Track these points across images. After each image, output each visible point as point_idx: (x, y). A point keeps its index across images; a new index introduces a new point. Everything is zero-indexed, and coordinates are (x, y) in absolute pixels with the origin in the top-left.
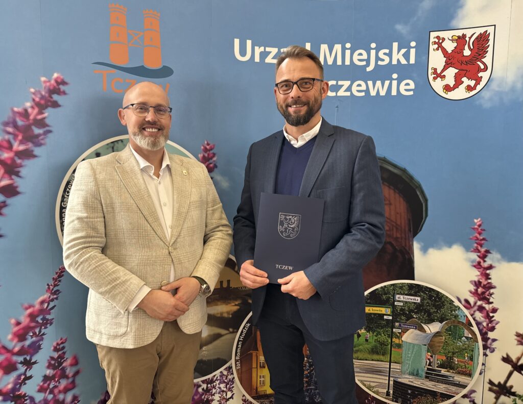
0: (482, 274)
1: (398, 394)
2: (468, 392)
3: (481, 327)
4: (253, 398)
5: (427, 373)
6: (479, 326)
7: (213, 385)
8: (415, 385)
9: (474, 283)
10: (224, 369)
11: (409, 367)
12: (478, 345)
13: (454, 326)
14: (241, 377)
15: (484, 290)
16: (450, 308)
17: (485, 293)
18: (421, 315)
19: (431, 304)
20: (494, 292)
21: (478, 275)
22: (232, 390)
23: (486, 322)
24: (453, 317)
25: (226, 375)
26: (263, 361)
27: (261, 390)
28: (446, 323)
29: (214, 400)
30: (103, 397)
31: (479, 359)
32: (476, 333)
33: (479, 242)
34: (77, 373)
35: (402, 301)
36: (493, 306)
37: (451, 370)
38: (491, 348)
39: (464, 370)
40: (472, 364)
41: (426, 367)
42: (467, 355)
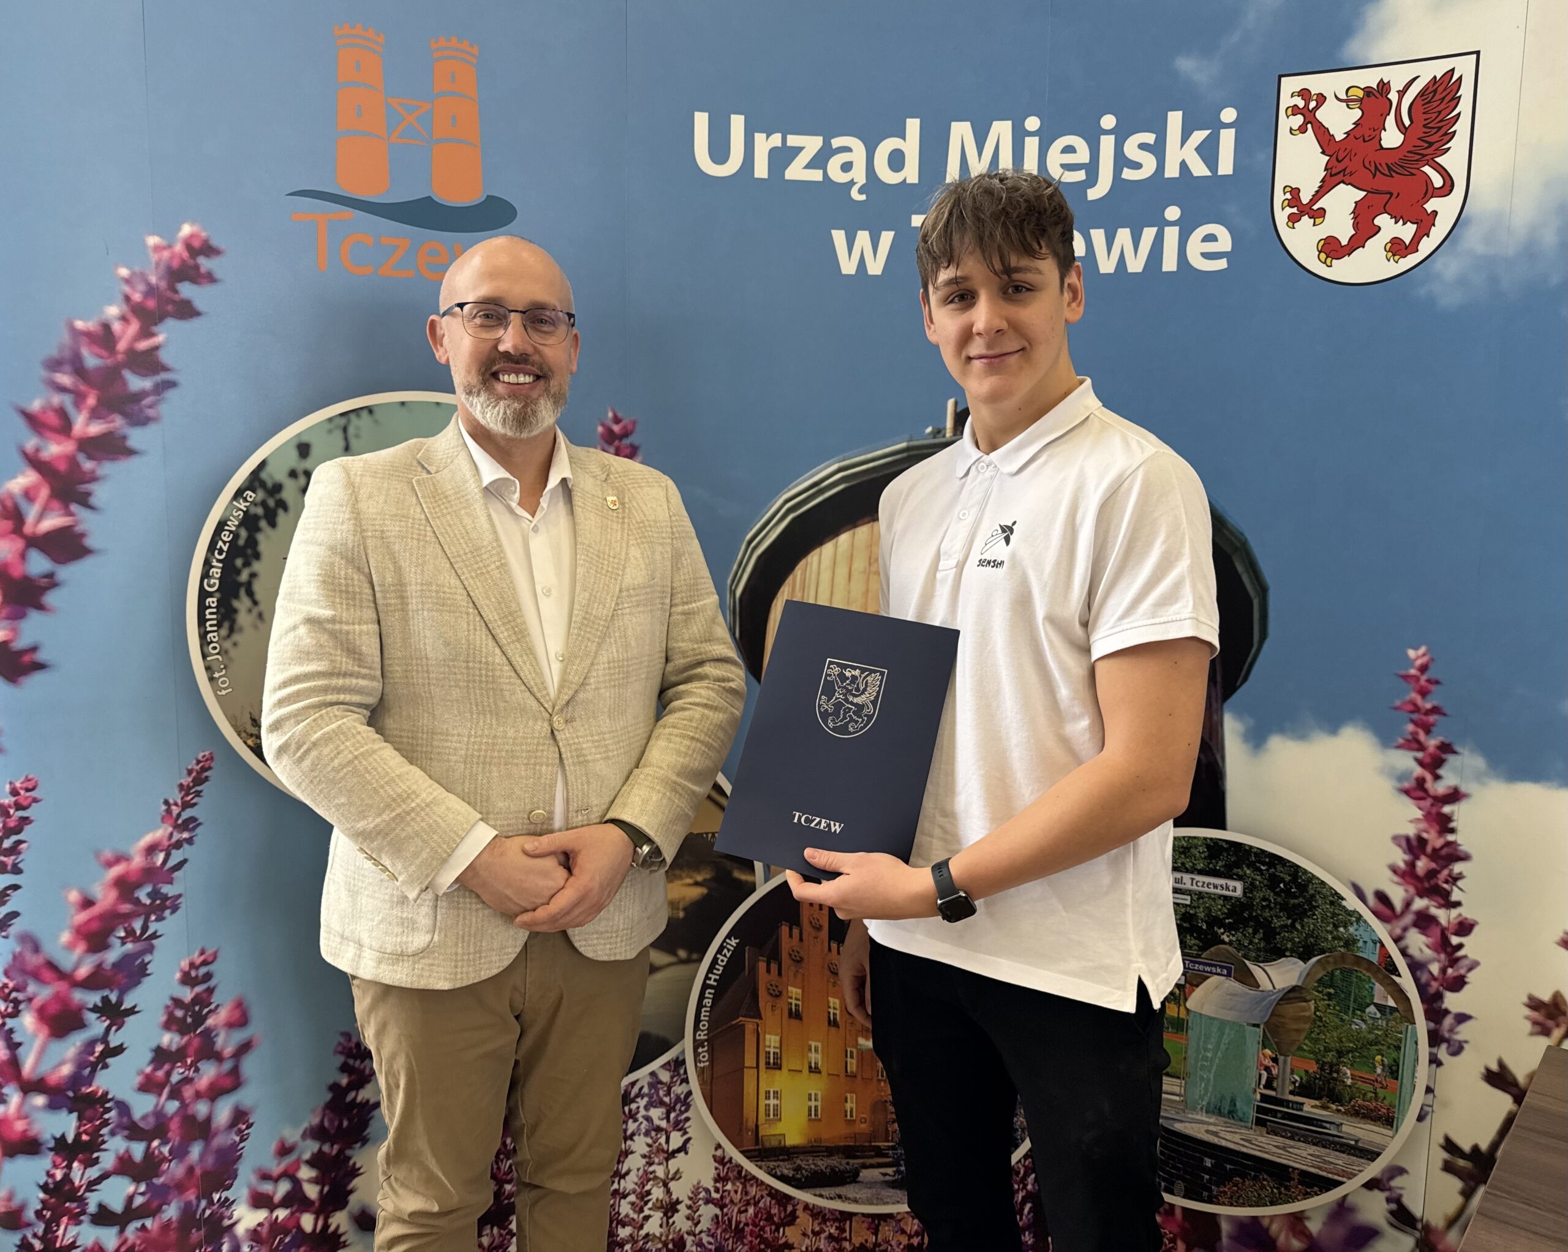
0: (1428, 816)
1: (1174, 1167)
2: (1384, 1172)
3: (1424, 978)
4: (748, 1154)
5: (1260, 1110)
6: (1418, 973)
7: (630, 1111)
8: (1224, 1143)
9: (1404, 843)
10: (664, 1066)
11: (1206, 1089)
13: (1343, 971)
14: (711, 1090)
15: (1433, 865)
16: (1332, 918)
17: (1439, 876)
18: (1245, 935)
19: (1275, 904)
20: (1464, 874)
21: (1418, 820)
22: (685, 1129)
23: (1439, 961)
24: (1342, 944)
25: (665, 1084)
26: (774, 1047)
27: (768, 1134)
28: (1319, 961)
29: (632, 1152)
30: (315, 1121)
31: (1416, 1075)
32: (1409, 995)
33: (1421, 720)
34: (245, 1048)
35: (1187, 890)
36: (1460, 915)
37: (1332, 1105)
38: (1452, 1043)
39: (1372, 1105)
40: (1396, 1089)
41: (1258, 1090)
42: (1382, 1061)
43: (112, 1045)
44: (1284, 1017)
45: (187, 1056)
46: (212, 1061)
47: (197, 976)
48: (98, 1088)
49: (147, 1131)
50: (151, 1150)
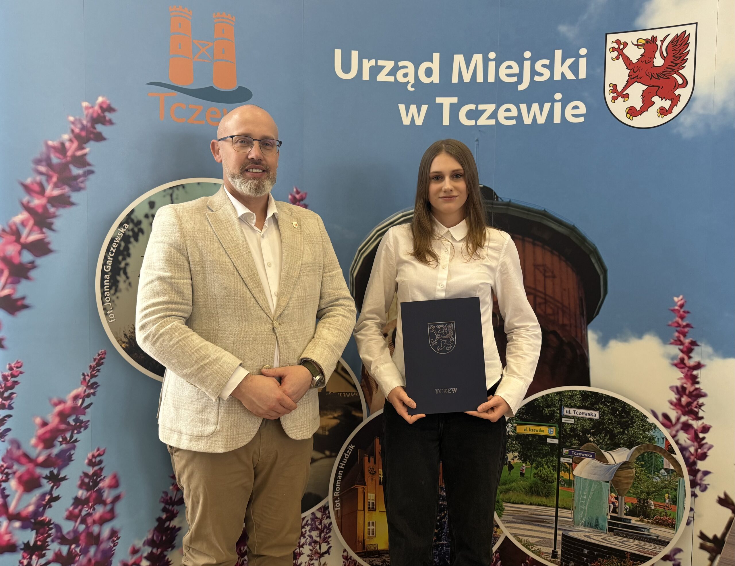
0: (686, 376)
1: (569, 555)
2: (671, 551)
3: (687, 454)
4: (359, 554)
5: (610, 524)
6: (684, 452)
8: (593, 541)
9: (675, 390)
10: (318, 510)
11: (584, 515)
13: (648, 453)
14: (341, 522)
15: (689, 400)
16: (642, 427)
17: (692, 404)
18: (601, 438)
19: (615, 421)
20: (704, 403)
21: (682, 378)
22: (329, 542)
23: (694, 446)
24: (647, 440)
25: (319, 519)
26: (372, 500)
27: (369, 544)
28: (636, 449)
29: (303, 554)
30: (150, 536)
31: (685, 502)
32: (680, 463)
33: (681, 330)
34: (117, 498)
35: (572, 417)
37: (645, 520)
38: (702, 485)
39: (664, 518)
40: (676, 510)
41: (609, 514)
42: (669, 496)
44: (620, 477)
45: (89, 502)
46: (101, 505)
47: (95, 462)
48: (46, 518)
49: (69, 540)
50: (71, 550)
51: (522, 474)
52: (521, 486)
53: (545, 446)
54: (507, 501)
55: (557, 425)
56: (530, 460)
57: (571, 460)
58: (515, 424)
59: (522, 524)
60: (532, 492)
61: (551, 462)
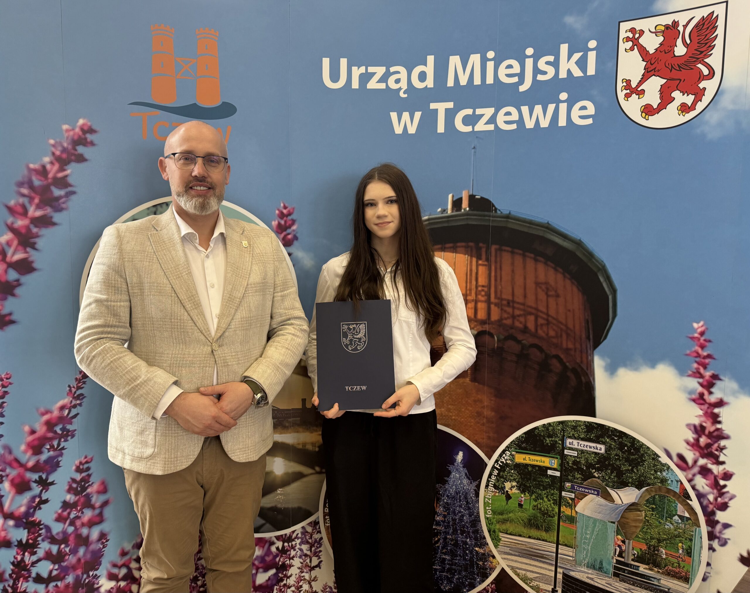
0: (706, 414)
3: (705, 502)
5: (615, 568)
6: (702, 500)
7: (292, 545)
8: (596, 584)
9: (692, 428)
10: (309, 524)
11: (587, 555)
12: (700, 533)
13: (660, 496)
15: (709, 441)
16: (653, 467)
17: (712, 447)
18: (606, 474)
19: (623, 458)
20: (727, 446)
21: (700, 416)
22: (319, 556)
23: (713, 494)
24: (659, 481)
25: (309, 533)
28: (646, 490)
29: (293, 566)
31: (701, 555)
32: (697, 511)
33: (701, 361)
34: (106, 503)
35: (575, 449)
36: (725, 469)
37: (655, 569)
38: (721, 539)
39: (677, 570)
40: (690, 563)
41: (615, 558)
42: (682, 546)
43: (43, 498)
44: (628, 519)
45: (77, 506)
46: (89, 509)
47: (83, 468)
48: (37, 518)
49: (59, 540)
50: (61, 549)
51: (520, 505)
52: (519, 517)
53: (546, 478)
54: (503, 531)
55: (559, 457)
56: (529, 491)
57: (573, 495)
58: (513, 453)
59: (520, 557)
60: (531, 525)
61: (552, 495)
